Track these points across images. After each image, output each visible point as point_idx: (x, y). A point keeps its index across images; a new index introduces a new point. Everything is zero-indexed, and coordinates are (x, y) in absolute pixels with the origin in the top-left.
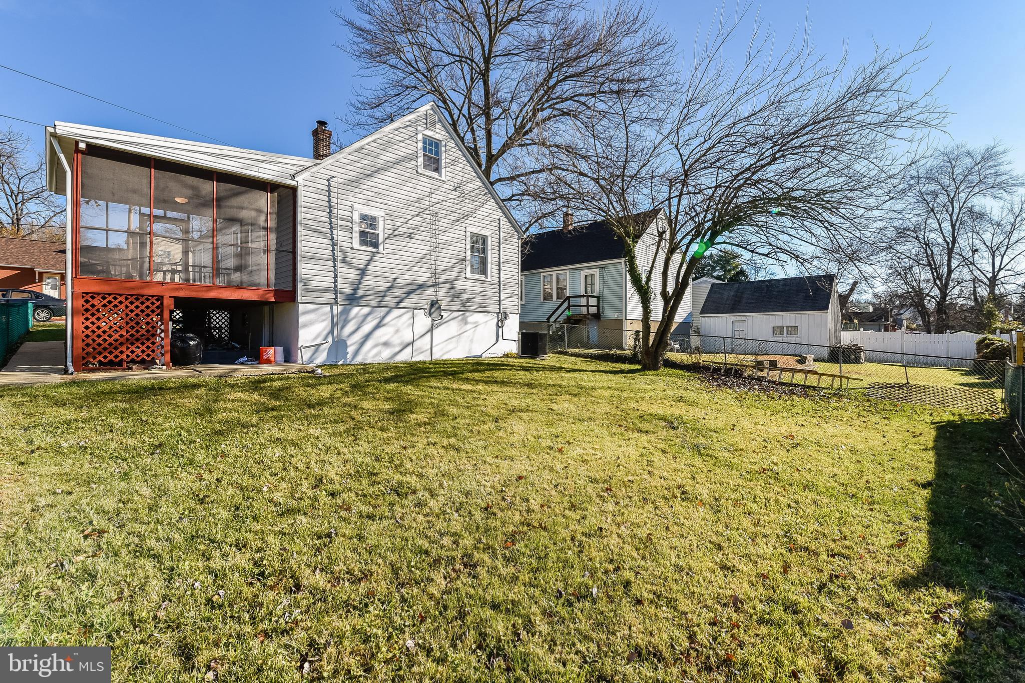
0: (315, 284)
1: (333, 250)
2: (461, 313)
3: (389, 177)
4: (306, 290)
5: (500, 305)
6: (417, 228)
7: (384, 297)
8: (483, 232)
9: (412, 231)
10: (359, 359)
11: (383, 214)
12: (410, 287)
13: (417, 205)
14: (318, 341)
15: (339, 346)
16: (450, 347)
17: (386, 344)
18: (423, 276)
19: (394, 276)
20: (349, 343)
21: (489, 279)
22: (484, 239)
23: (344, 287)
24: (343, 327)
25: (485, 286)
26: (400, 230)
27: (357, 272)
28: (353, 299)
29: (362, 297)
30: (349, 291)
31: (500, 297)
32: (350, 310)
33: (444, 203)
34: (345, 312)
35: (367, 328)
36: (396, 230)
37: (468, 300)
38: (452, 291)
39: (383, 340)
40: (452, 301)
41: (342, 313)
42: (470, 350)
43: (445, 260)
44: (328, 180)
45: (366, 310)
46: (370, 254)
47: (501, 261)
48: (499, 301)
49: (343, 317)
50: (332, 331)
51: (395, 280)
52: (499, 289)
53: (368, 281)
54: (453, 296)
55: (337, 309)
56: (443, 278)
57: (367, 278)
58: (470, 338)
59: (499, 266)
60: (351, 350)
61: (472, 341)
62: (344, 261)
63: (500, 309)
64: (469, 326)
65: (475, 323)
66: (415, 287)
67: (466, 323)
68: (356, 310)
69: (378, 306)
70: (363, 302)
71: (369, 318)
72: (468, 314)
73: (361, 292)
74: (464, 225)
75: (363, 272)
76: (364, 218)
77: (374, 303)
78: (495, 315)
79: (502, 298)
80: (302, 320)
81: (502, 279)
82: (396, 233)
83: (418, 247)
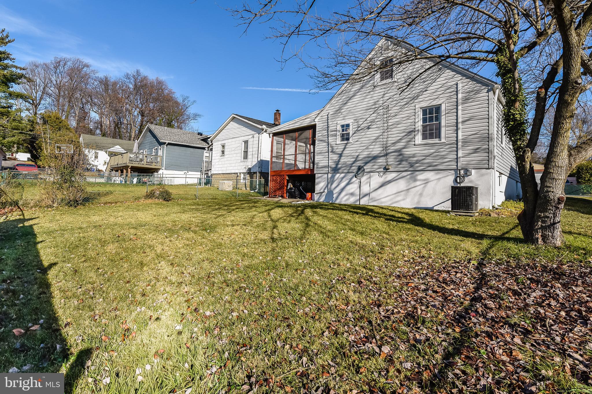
0: (321, 165)
1: (328, 147)
2: (409, 173)
3: (356, 99)
4: (317, 168)
5: (457, 162)
6: (373, 121)
7: (351, 167)
8: (435, 103)
9: (370, 124)
10: (338, 202)
11: (352, 121)
12: (367, 159)
13: (374, 107)
14: (322, 191)
15: (330, 193)
16: (399, 198)
17: (352, 194)
18: (377, 150)
19: (357, 154)
20: (334, 192)
21: (443, 140)
22: (438, 108)
23: (332, 164)
24: (331, 185)
25: (436, 147)
26: (362, 126)
27: (338, 156)
28: (336, 170)
29: (339, 169)
30: (334, 166)
31: (457, 155)
32: (335, 175)
33: (395, 96)
34: (333, 177)
35: (343, 185)
36: (359, 127)
37: (417, 162)
38: (401, 157)
39: (351, 191)
40: (400, 164)
41: (331, 178)
42: (418, 202)
43: (395, 135)
44: (328, 115)
45: (343, 175)
46: (344, 145)
47: (460, 120)
48: (457, 158)
49: (332, 180)
50: (327, 186)
51: (358, 156)
52: (457, 148)
53: (343, 160)
54: (401, 161)
55: (330, 175)
56: (392, 149)
57: (343, 158)
58: (419, 193)
59: (457, 126)
60: (335, 196)
61: (421, 195)
62: (332, 152)
63: (457, 166)
64: (418, 183)
65: (425, 180)
66: (370, 159)
67: (415, 180)
68: (338, 175)
69: (348, 173)
70: (340, 171)
71: (344, 180)
72: (417, 173)
73: (339, 166)
74: (413, 105)
75: (341, 155)
76: (343, 126)
77: (345, 171)
78: (453, 172)
79: (460, 155)
80: (316, 181)
81: (460, 137)
82: (359, 129)
83: (373, 133)
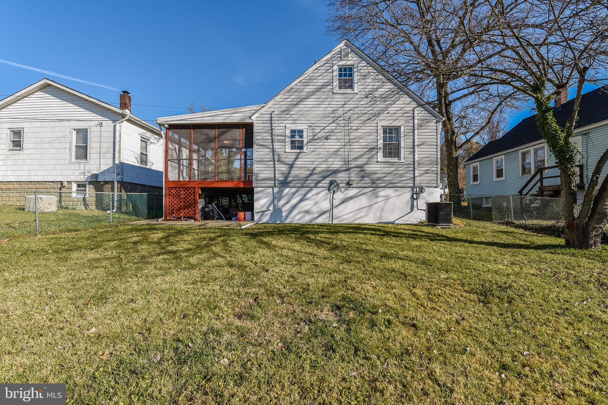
0: (262, 176)
1: (273, 155)
2: (372, 189)
3: (310, 102)
4: (256, 180)
5: (414, 181)
6: (332, 131)
7: (306, 180)
8: (395, 124)
9: (328, 134)
10: (288, 221)
11: (306, 127)
12: (326, 173)
13: (332, 115)
14: (264, 209)
15: (277, 211)
16: (362, 214)
17: (307, 212)
18: (336, 164)
19: (314, 166)
20: (283, 210)
21: (402, 160)
22: (397, 129)
23: (280, 177)
24: (279, 201)
25: (395, 166)
26: (319, 134)
27: (288, 166)
28: (285, 184)
29: (290, 182)
30: (282, 179)
31: (414, 174)
32: (283, 190)
33: (356, 109)
34: (280, 192)
35: (294, 201)
36: (315, 136)
37: (379, 179)
38: (363, 173)
39: (307, 208)
40: (362, 180)
41: (278, 192)
42: (381, 217)
43: (357, 149)
44: (271, 114)
45: (294, 190)
46: (297, 154)
47: (416, 143)
48: (414, 177)
49: (279, 195)
50: (273, 202)
51: (314, 169)
52: (414, 168)
53: (294, 172)
54: (363, 177)
55: (276, 190)
56: (353, 164)
57: (294, 169)
58: (381, 209)
59: (414, 149)
60: (284, 214)
61: (382, 210)
62: (279, 161)
63: (414, 184)
64: (380, 199)
65: (386, 196)
66: (330, 173)
67: (377, 197)
68: (287, 190)
69: (302, 187)
70: (291, 185)
71: (296, 195)
72: (379, 189)
73: (290, 179)
74: (375, 122)
75: (291, 166)
76: (293, 131)
77: (298, 185)
78: (410, 189)
79: (416, 174)
80: (256, 196)
81: (416, 159)
82: (316, 137)
83: (332, 145)
